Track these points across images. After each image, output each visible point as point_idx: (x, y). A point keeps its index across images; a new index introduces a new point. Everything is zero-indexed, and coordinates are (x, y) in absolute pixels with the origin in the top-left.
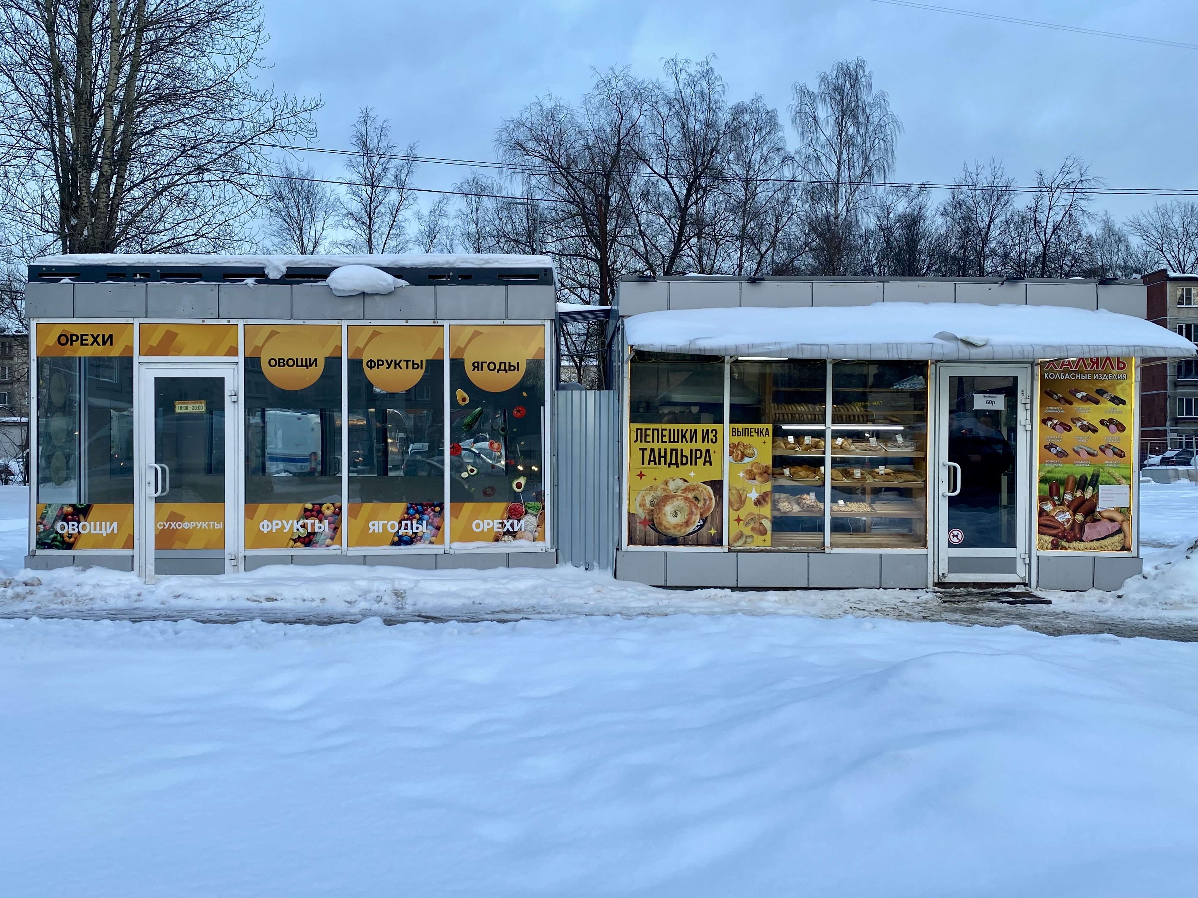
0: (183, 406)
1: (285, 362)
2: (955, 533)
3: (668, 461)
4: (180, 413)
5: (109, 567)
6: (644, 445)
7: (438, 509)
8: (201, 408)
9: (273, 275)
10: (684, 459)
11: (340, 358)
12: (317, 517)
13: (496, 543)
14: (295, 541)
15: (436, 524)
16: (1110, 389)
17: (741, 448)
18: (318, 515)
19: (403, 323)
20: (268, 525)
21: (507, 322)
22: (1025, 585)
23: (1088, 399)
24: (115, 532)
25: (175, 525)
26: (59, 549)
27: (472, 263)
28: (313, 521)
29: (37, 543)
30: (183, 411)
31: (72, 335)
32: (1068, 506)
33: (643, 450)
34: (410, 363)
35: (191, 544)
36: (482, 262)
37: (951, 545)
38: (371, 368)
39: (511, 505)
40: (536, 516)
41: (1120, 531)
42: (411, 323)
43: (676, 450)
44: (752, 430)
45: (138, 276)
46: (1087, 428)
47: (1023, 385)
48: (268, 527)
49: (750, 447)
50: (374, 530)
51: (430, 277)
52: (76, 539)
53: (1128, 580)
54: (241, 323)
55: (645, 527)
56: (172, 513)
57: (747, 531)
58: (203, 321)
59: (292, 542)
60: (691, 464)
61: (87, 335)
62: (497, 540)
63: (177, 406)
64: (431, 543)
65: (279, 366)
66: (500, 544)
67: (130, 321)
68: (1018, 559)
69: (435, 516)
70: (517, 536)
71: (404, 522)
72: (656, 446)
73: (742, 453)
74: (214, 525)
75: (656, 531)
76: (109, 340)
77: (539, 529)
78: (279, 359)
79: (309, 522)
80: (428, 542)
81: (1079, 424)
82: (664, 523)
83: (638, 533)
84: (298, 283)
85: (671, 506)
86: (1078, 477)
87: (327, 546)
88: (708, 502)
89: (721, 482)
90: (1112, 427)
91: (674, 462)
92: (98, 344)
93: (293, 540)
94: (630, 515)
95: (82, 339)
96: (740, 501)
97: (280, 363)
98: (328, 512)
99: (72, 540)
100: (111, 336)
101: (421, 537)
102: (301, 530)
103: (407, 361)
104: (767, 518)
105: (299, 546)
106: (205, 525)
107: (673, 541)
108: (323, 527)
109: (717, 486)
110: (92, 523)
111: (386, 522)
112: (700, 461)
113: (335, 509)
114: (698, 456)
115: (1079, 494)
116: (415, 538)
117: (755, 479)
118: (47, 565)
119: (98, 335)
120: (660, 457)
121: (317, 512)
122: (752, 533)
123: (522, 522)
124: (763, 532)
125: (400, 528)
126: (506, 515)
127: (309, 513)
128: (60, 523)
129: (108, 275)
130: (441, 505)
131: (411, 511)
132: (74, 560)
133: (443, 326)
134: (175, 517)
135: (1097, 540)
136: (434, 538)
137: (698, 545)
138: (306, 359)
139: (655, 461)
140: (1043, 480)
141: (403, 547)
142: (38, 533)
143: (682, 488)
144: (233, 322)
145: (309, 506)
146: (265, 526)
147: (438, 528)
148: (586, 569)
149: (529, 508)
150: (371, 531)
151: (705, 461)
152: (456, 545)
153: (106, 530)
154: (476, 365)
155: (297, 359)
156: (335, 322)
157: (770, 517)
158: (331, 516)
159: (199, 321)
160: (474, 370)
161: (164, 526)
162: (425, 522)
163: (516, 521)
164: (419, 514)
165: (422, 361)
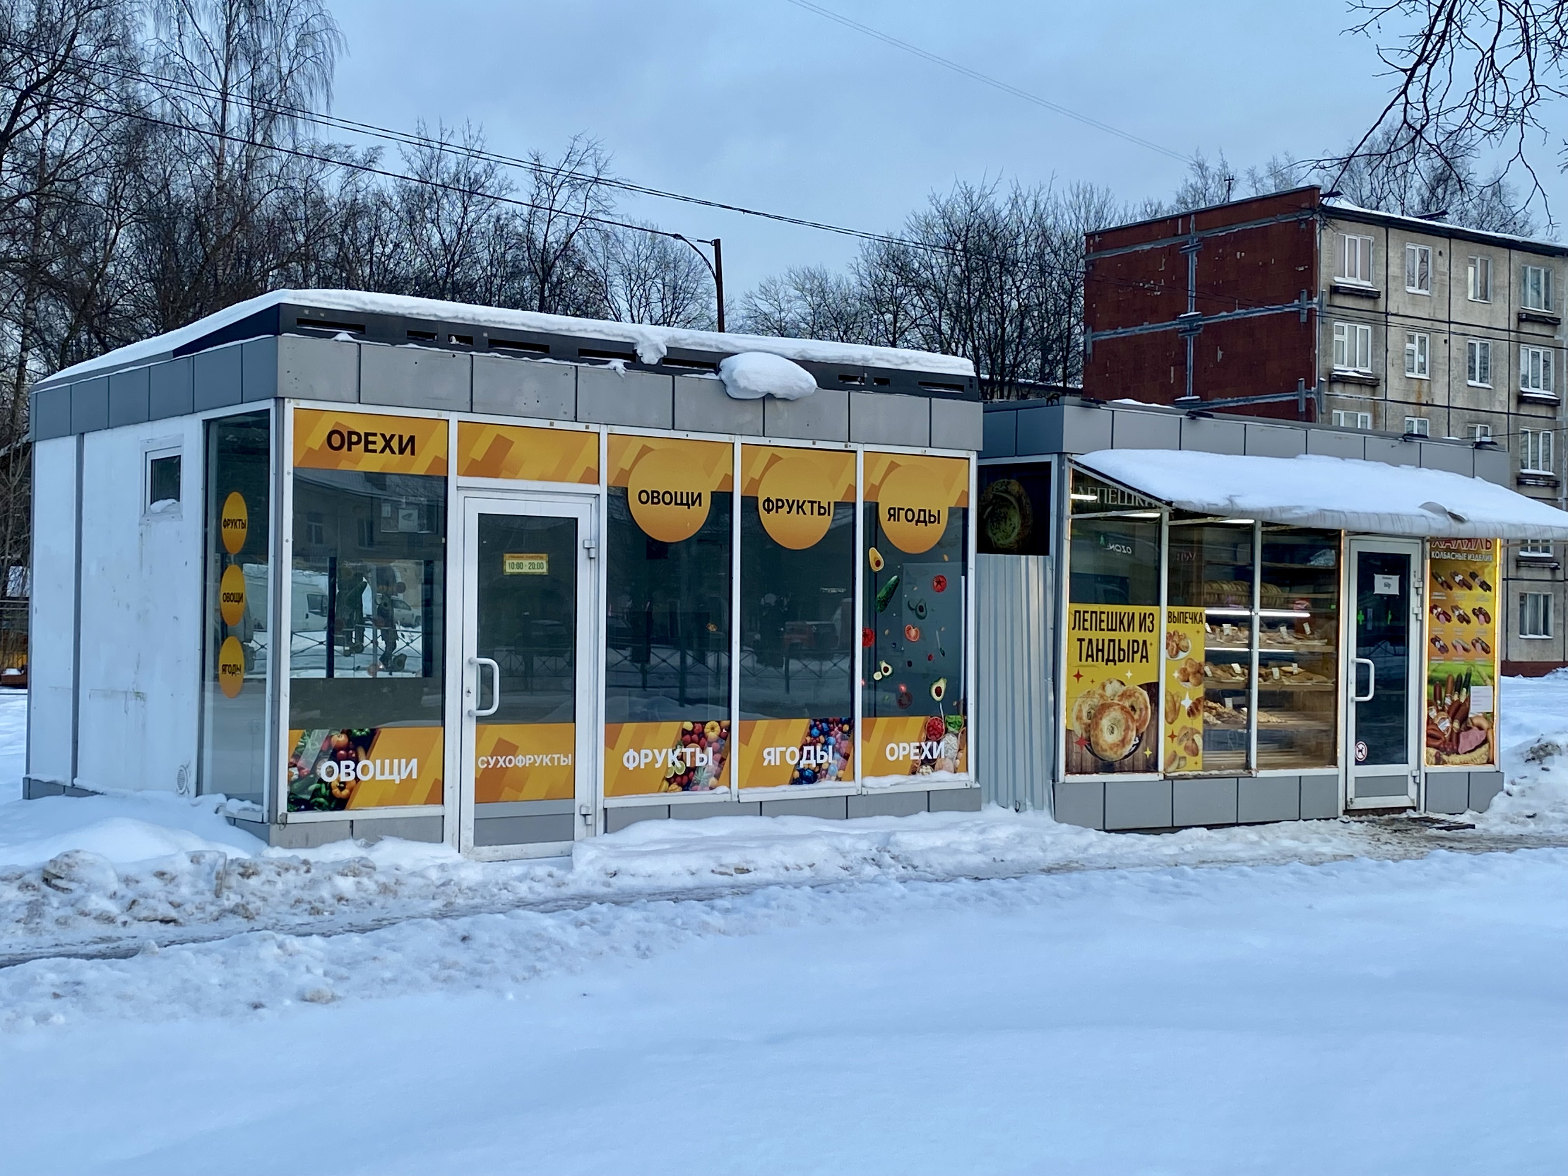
0: (515, 562)
1: (660, 497)
2: (1361, 746)
3: (1106, 657)
4: (512, 575)
5: (407, 838)
6: (1082, 634)
7: (846, 728)
8: (540, 566)
9: (650, 357)
10: (1122, 653)
11: (731, 494)
12: (698, 743)
13: (913, 777)
14: (670, 781)
15: (844, 751)
16: (1479, 573)
17: (1176, 639)
18: (700, 739)
19: (809, 444)
20: (634, 758)
21: (930, 451)
22: (1414, 808)
23: (1464, 584)
24: (415, 776)
25: (504, 761)
26: (324, 810)
27: (888, 361)
28: (693, 750)
29: (289, 801)
30: (516, 571)
31: (350, 433)
32: (1448, 713)
33: (1081, 640)
34: (816, 506)
35: (525, 794)
36: (901, 361)
37: (1357, 763)
38: (769, 511)
39: (929, 719)
40: (957, 735)
41: (1486, 741)
42: (820, 444)
43: (1114, 641)
44: (1187, 615)
45: (454, 341)
46: (1464, 619)
47: (1415, 565)
48: (634, 761)
49: (1185, 637)
50: (770, 761)
51: (841, 377)
52: (351, 790)
53: (1495, 799)
54: (604, 431)
55: (1082, 749)
56: (500, 741)
57: (1181, 752)
58: (552, 424)
59: (666, 784)
60: (1128, 661)
61: (375, 435)
62: (914, 773)
63: (507, 562)
64: (839, 779)
65: (653, 503)
66: (918, 777)
67: (445, 415)
68: (1410, 779)
69: (843, 739)
70: (937, 766)
71: (806, 749)
72: (1095, 635)
73: (1177, 645)
74: (559, 758)
75: (1093, 753)
76: (409, 445)
77: (961, 754)
78: (653, 492)
79: (688, 751)
80: (834, 778)
81: (1457, 613)
82: (1101, 742)
83: (1074, 757)
84: (681, 372)
85: (1108, 718)
86: (1455, 676)
87: (711, 789)
88: (1144, 712)
89: (1156, 685)
90: (1481, 617)
91: (1111, 658)
92: (393, 452)
93: (668, 780)
94: (1068, 732)
95: (367, 440)
96: (1174, 710)
97: (653, 497)
98: (712, 735)
99: (345, 792)
100: (412, 439)
101: (827, 770)
102: (678, 763)
103: (812, 502)
104: (1199, 733)
105: (673, 790)
106: (546, 760)
107: (1109, 767)
108: (705, 758)
109: (1152, 689)
110: (378, 762)
111: (784, 749)
112: (1137, 656)
113: (722, 730)
114: (1136, 649)
115: (1456, 698)
116: (819, 772)
117: (1188, 681)
118: (307, 839)
119: (392, 436)
120: (1098, 650)
121: (698, 735)
122: (1184, 754)
123: (942, 744)
124: (1195, 754)
125: (801, 758)
126: (924, 735)
127: (688, 737)
128: (328, 763)
129: (409, 333)
130: (851, 722)
131: (815, 731)
132: (352, 827)
133: (855, 452)
134: (505, 748)
135: (1470, 752)
136: (842, 772)
137: (1134, 771)
138: (687, 493)
139: (1092, 656)
140: (1431, 681)
141: (806, 786)
142: (291, 783)
143: (1119, 693)
144: (593, 428)
145: (688, 726)
146: (632, 760)
147: (846, 757)
148: (1017, 811)
149: (950, 724)
150: (765, 763)
151: (1142, 657)
152: (870, 781)
153: (399, 773)
154: (892, 512)
155: (676, 493)
156: (725, 438)
157: (1201, 731)
158: (717, 741)
159: (546, 424)
160: (889, 520)
161: (489, 763)
162: (830, 747)
163: (935, 743)
164: (824, 736)
165: (829, 503)
